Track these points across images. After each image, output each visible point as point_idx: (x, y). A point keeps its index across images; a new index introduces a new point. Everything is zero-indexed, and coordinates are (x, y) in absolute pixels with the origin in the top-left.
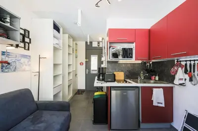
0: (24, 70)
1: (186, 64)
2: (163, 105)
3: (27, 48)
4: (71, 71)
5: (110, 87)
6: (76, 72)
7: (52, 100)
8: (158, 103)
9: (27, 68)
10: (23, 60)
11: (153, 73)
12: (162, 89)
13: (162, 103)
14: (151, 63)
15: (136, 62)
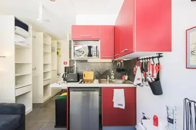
1: (142, 63)
2: (123, 107)
4: (50, 70)
5: (69, 88)
6: (58, 72)
7: (15, 102)
8: (119, 105)
11: (125, 72)
12: (123, 90)
13: (122, 105)
14: (122, 61)
15: (101, 61)
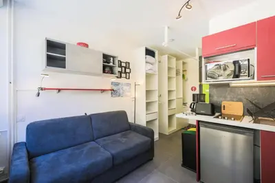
0: (126, 96)
3: (128, 77)
4: (175, 98)
5: (199, 122)
6: (184, 100)
9: (129, 94)
10: (125, 88)
